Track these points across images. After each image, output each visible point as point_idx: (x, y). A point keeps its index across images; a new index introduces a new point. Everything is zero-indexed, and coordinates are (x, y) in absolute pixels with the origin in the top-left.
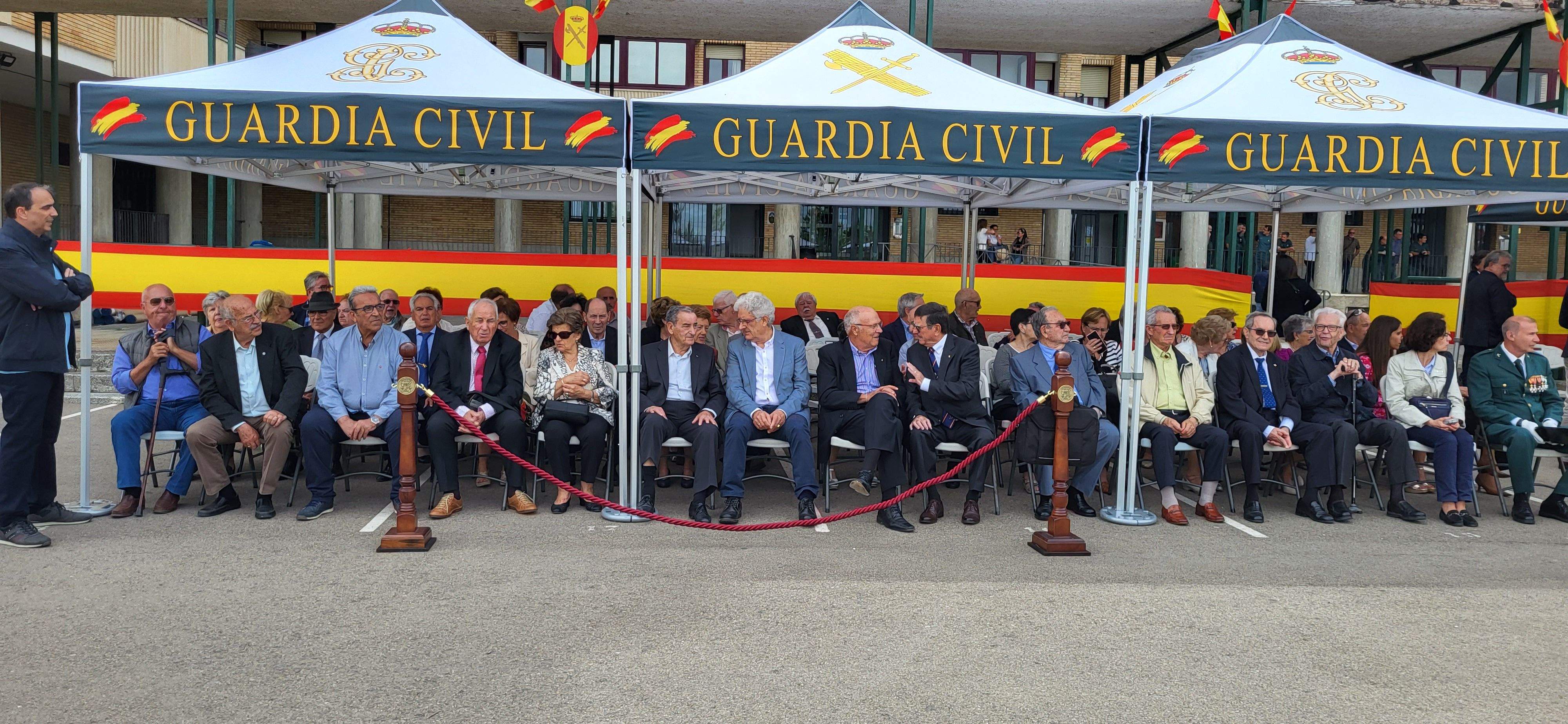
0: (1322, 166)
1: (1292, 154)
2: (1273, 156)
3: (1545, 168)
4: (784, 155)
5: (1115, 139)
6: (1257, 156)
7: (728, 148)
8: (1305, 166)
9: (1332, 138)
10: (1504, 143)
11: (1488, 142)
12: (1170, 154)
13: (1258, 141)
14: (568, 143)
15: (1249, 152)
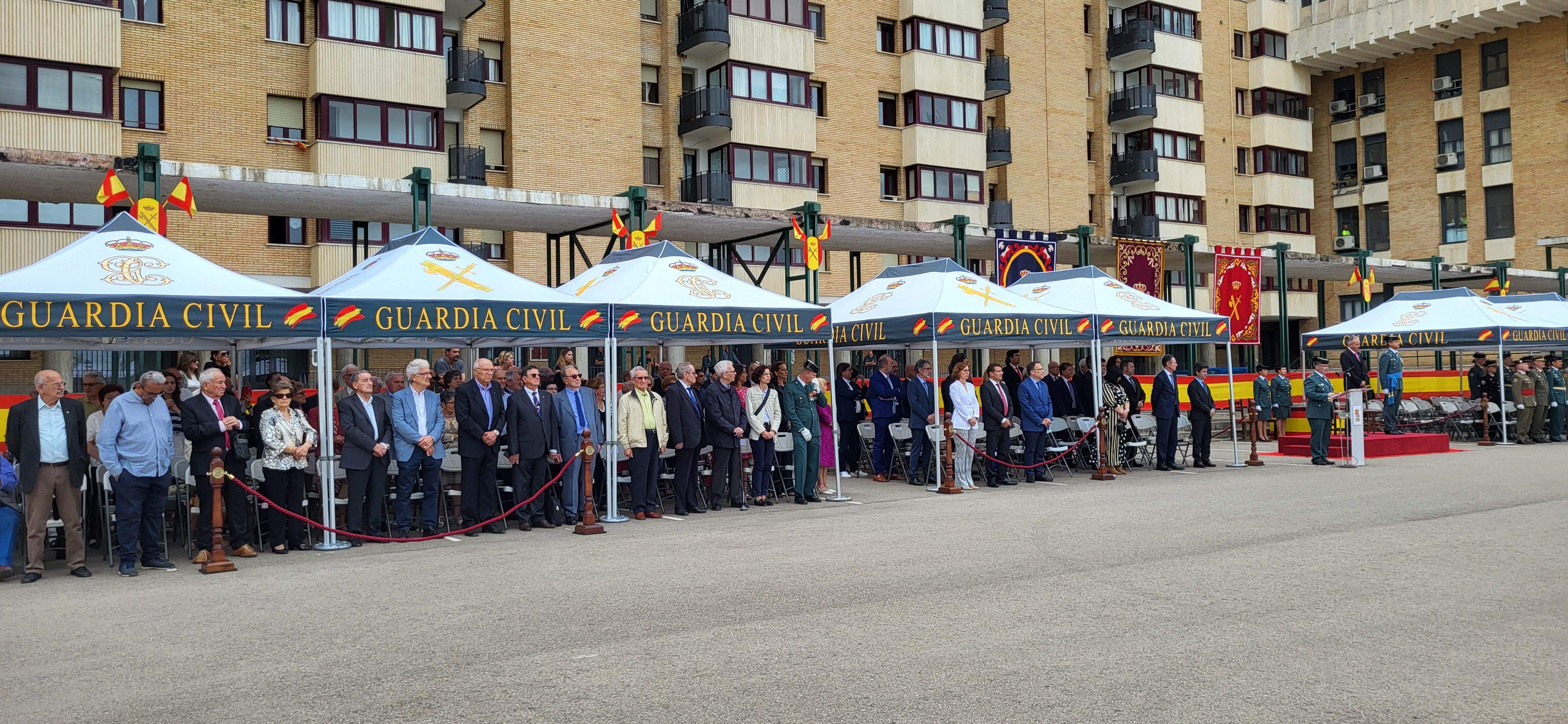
0: (696, 328)
1: (682, 323)
2: (673, 323)
3: (793, 329)
4: (418, 328)
5: (597, 316)
6: (665, 324)
7: (385, 324)
8: (688, 328)
9: (699, 314)
10: (775, 316)
11: (768, 315)
12: (624, 324)
13: (665, 316)
14: (286, 323)
15: (662, 322)
